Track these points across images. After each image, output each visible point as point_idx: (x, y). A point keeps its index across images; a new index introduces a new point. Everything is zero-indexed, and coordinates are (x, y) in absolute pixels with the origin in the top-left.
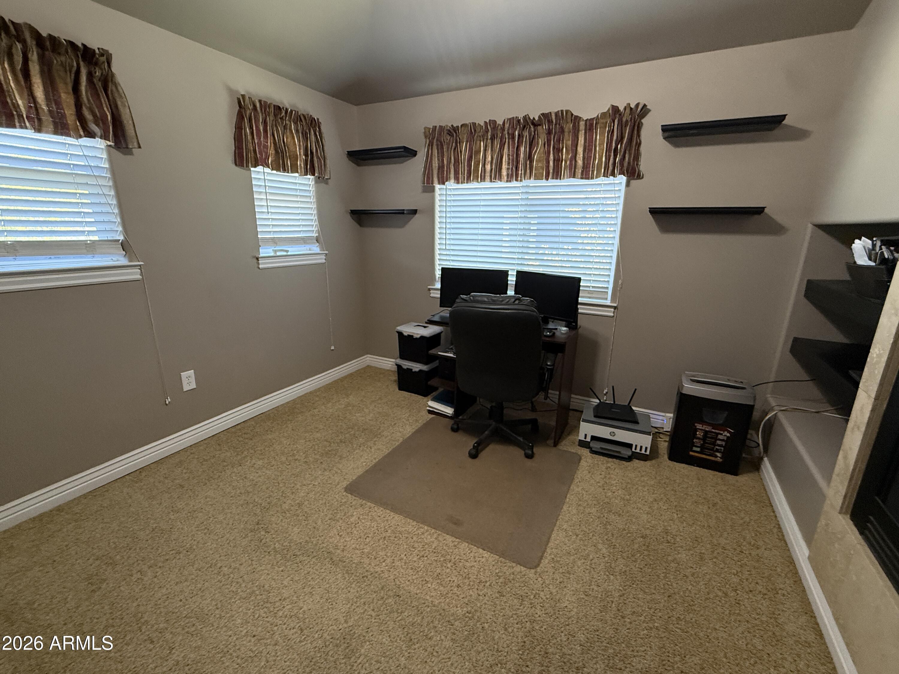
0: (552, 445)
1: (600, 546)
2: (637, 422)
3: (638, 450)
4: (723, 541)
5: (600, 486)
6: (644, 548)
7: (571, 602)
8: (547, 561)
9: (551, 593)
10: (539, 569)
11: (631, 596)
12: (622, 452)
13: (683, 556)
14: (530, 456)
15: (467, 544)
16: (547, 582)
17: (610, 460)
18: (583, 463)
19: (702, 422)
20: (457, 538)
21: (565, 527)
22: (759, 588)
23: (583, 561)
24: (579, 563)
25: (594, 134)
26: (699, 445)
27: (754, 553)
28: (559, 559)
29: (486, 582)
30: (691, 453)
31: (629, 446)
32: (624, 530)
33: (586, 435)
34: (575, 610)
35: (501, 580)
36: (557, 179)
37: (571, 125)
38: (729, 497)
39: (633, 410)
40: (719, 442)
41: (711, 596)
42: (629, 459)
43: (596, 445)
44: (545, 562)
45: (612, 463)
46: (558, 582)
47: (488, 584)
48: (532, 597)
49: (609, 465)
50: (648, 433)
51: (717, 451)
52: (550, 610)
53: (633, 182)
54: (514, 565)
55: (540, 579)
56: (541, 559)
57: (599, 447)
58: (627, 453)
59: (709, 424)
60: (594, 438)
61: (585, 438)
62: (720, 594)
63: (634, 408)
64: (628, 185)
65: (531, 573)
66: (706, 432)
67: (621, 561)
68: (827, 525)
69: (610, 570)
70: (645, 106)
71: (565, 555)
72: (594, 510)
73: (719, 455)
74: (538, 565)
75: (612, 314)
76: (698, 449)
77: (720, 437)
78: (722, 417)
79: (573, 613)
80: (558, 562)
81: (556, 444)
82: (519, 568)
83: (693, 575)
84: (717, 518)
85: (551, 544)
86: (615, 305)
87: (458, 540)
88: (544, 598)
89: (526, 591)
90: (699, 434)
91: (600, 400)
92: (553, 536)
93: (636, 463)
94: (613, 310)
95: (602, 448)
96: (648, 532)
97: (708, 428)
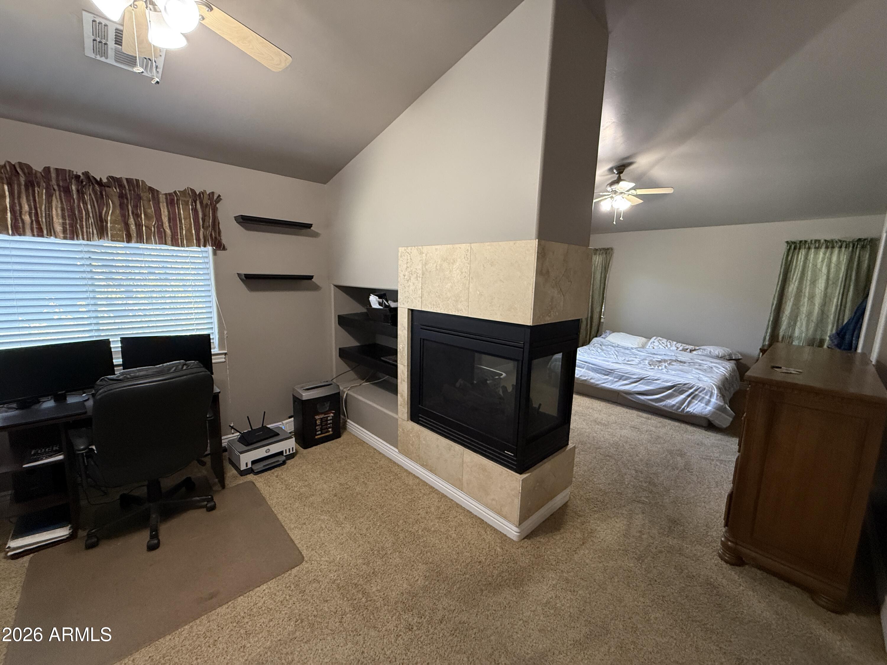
0: (220, 489)
1: (322, 517)
2: (278, 434)
3: (288, 453)
4: (365, 470)
5: (285, 490)
6: (341, 500)
7: (340, 554)
8: (305, 551)
9: (326, 561)
10: (306, 559)
11: (359, 524)
12: (280, 459)
13: (358, 489)
14: (212, 508)
15: (242, 597)
16: (318, 559)
17: (273, 471)
18: (258, 485)
19: (318, 414)
20: (228, 603)
21: (292, 526)
22: (392, 477)
23: (323, 532)
24: (322, 535)
25: (176, 208)
26: (319, 429)
27: (378, 466)
28: (310, 543)
29: (285, 598)
30: (316, 437)
31: (281, 453)
32: (324, 500)
33: (247, 464)
34: (345, 555)
35: (293, 587)
36: (141, 243)
37: (150, 196)
38: (348, 449)
39: (269, 428)
40: (329, 422)
41: (383, 495)
42: (284, 463)
43: (258, 467)
44: (304, 553)
45: (277, 471)
46: (323, 553)
47: (288, 597)
48: (320, 573)
49: (276, 474)
50: (291, 438)
51: (329, 428)
52: (335, 568)
53: (219, 252)
54: (289, 572)
55: (313, 562)
56: (301, 553)
57: (262, 466)
58: (282, 458)
59: (322, 413)
60: (253, 462)
61: (247, 466)
62: (384, 491)
63: (268, 426)
64: (215, 253)
65: (305, 565)
66: (321, 419)
67: (339, 515)
68: (403, 430)
69: (339, 524)
70: (219, 196)
71: (311, 539)
72: (297, 505)
73: (330, 430)
74: (303, 557)
75: (224, 360)
76: (319, 432)
77: (329, 418)
78: (327, 405)
79: (346, 557)
80: (311, 545)
81: (223, 486)
82: (294, 571)
83: (369, 493)
84: (353, 462)
85: (296, 542)
86: (226, 352)
87: (230, 603)
88: (326, 567)
89: (313, 575)
90: (318, 422)
91: (240, 433)
92: (293, 537)
93: (290, 462)
94: (224, 356)
95: (264, 466)
96: (334, 492)
97: (322, 416)
